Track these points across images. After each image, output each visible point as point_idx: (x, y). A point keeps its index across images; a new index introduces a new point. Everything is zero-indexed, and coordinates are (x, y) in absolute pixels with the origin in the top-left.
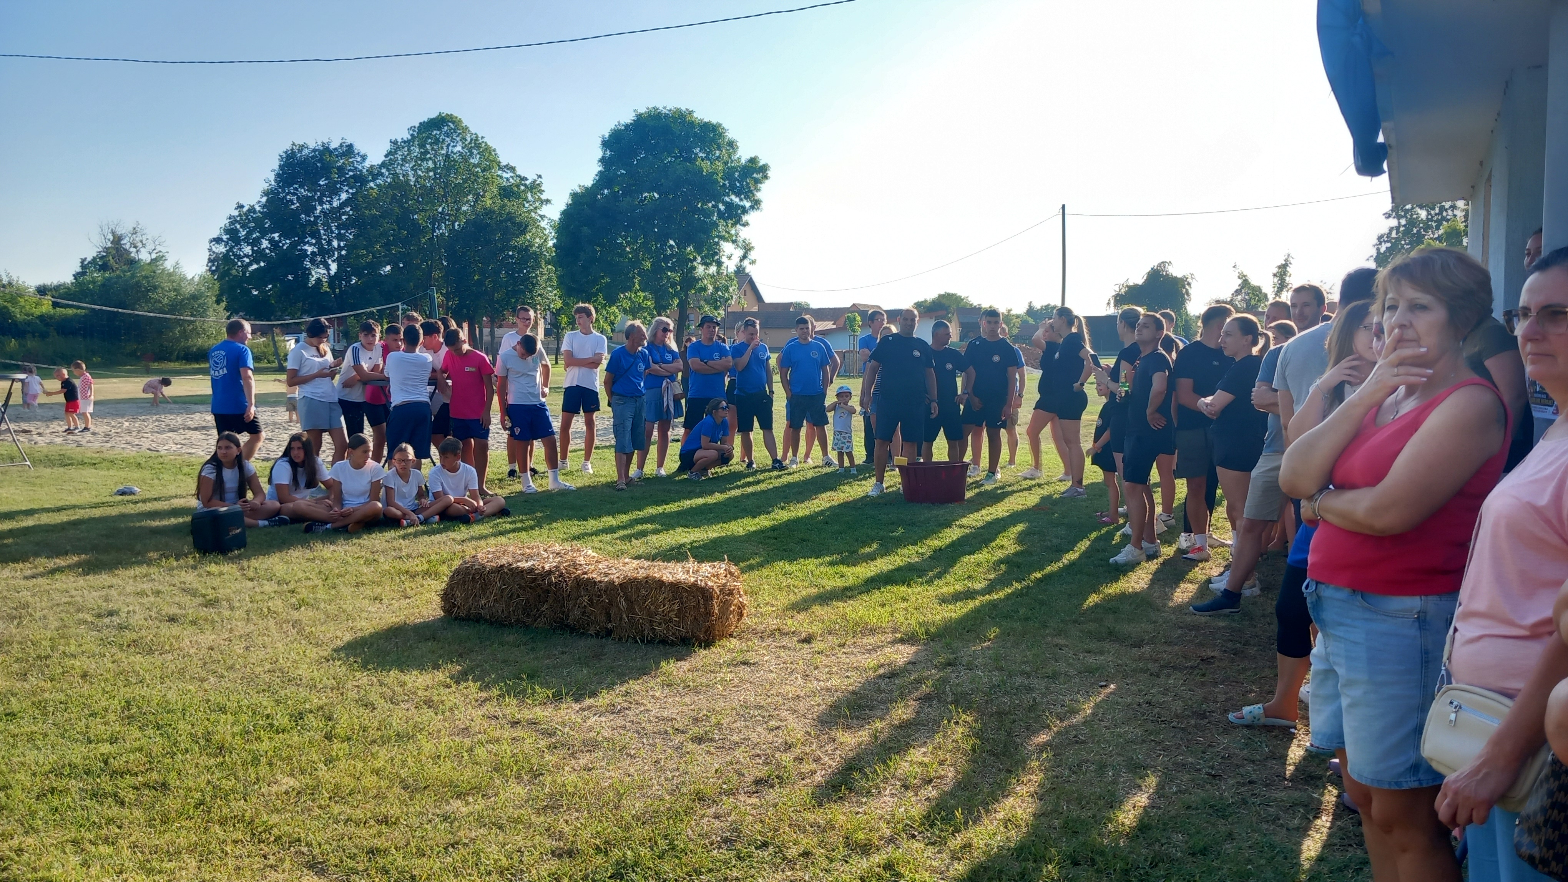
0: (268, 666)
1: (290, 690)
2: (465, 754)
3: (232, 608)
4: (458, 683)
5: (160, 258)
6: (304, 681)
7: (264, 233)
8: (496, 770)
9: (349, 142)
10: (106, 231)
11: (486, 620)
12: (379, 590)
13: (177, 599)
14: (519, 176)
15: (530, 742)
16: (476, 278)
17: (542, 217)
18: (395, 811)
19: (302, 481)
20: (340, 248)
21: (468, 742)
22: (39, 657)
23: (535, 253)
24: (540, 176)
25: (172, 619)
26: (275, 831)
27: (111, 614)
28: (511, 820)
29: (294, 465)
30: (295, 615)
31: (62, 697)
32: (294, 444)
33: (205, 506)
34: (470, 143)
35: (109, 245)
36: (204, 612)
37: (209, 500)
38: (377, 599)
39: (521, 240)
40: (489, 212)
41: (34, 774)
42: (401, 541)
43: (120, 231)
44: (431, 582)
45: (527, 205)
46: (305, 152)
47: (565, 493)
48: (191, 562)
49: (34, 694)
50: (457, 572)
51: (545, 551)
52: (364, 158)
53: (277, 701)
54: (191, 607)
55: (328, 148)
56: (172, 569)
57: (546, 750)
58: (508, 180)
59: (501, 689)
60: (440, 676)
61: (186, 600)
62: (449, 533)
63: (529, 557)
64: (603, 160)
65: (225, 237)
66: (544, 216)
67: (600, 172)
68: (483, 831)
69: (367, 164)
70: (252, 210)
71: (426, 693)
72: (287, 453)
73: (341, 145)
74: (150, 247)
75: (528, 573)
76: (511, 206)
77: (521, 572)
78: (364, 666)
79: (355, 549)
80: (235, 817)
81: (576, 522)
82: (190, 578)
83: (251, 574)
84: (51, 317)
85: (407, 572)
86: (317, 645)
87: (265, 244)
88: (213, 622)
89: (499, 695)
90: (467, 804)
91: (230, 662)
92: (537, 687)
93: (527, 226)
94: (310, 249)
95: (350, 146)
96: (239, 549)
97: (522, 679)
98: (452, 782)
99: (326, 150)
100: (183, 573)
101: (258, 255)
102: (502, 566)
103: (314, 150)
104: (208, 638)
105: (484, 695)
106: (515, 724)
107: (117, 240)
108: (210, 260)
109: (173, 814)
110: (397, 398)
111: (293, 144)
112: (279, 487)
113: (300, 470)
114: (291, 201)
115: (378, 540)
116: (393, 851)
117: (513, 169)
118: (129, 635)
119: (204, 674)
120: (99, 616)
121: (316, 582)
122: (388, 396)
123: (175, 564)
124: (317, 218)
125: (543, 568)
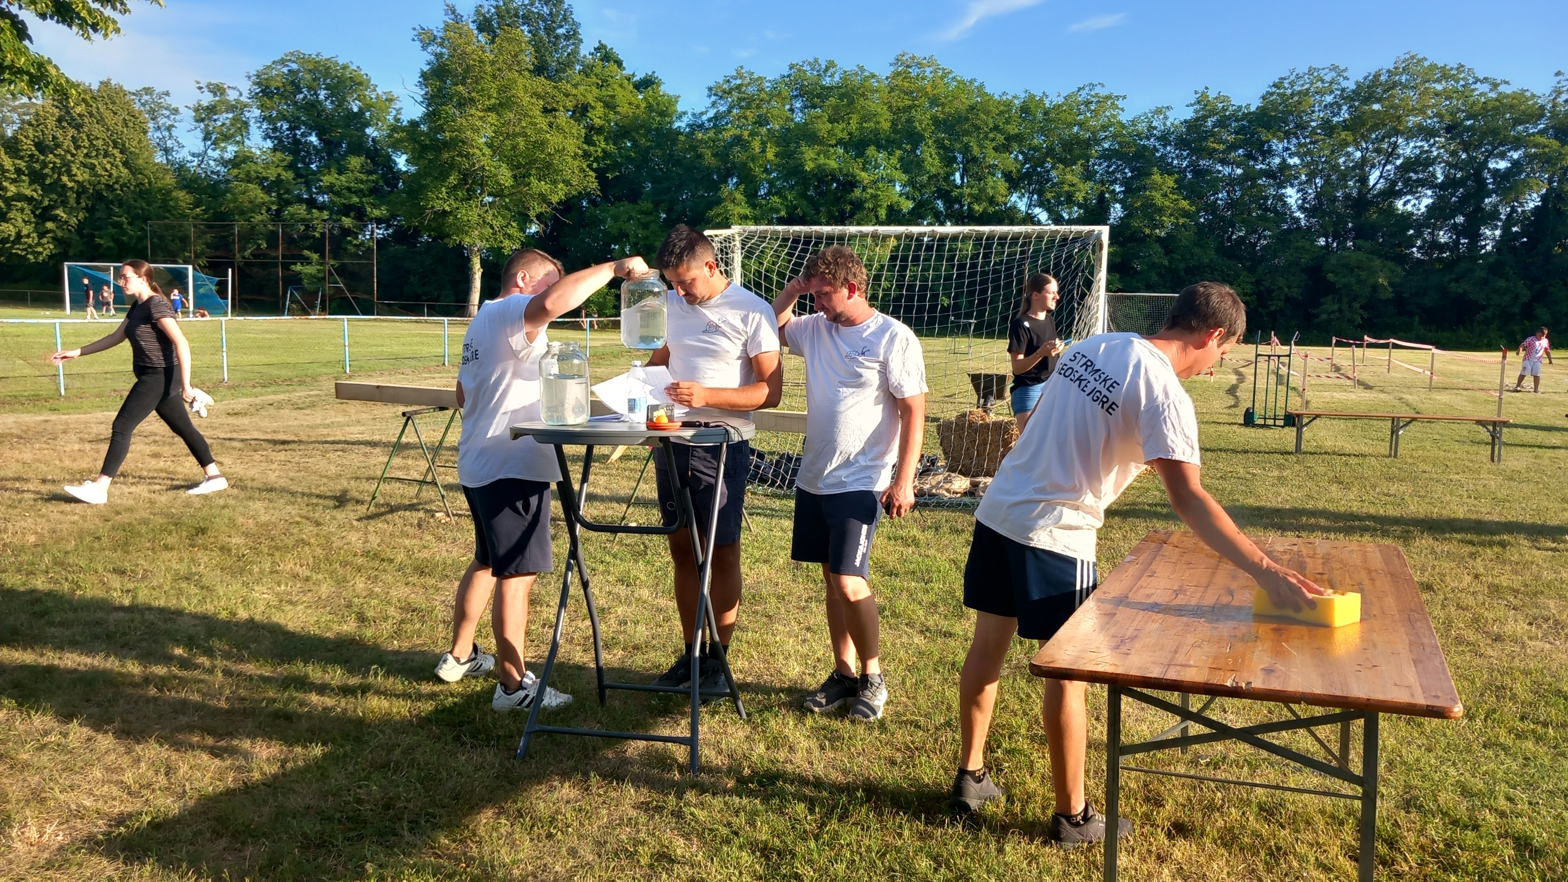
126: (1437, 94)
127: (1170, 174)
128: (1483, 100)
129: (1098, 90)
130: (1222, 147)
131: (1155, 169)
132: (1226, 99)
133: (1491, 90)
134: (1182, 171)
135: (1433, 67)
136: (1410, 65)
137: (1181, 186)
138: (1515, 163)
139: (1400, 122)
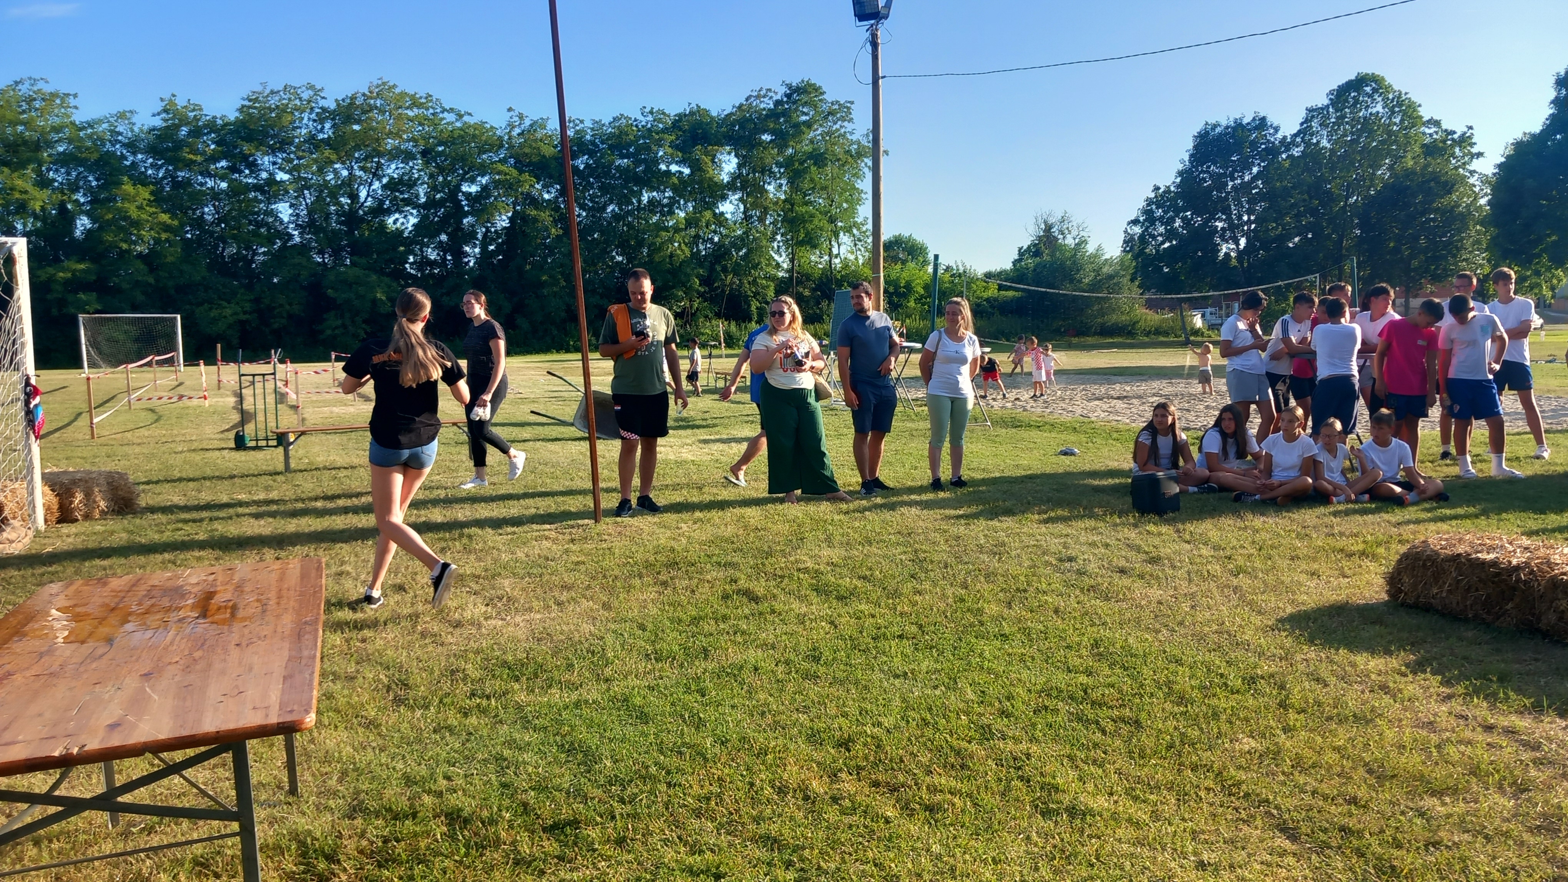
0: (1215, 627)
1: (1239, 653)
2: (1433, 750)
3: (1173, 567)
4: (1415, 673)
5: (1083, 242)
6: (1252, 647)
7: (1177, 211)
8: (1473, 773)
9: (1262, 115)
10: (1040, 220)
11: (1437, 611)
12: (1316, 566)
13: (1124, 553)
14: (1446, 131)
15: (1509, 751)
16: (1392, 245)
17: (1472, 172)
18: (1362, 793)
19: (1232, 451)
20: (1249, 222)
21: (1434, 738)
22: (1018, 590)
23: (1461, 214)
24: (1471, 128)
25: (1122, 571)
26: (1244, 787)
27: (1070, 559)
28: (1498, 832)
29: (1224, 435)
30: (1235, 582)
31: (1041, 627)
32: (1224, 415)
33: (1141, 469)
34: (1392, 101)
35: (1042, 233)
36: (1149, 568)
37: (1145, 465)
38: (1313, 574)
39: (1445, 201)
40: (1409, 174)
41: (1030, 691)
42: (1332, 518)
43: (1051, 220)
44: (1369, 564)
45: (1453, 162)
46: (1218, 130)
47: (1513, 481)
48: (1132, 521)
49: (1020, 621)
50: (1405, 557)
51: (1511, 543)
52: (1277, 129)
53: (1227, 662)
54: (1137, 563)
55: (1241, 124)
56: (1116, 525)
57: (1531, 765)
58: (1431, 135)
59: (1466, 688)
60: (1394, 663)
61: (1131, 554)
62: (1383, 514)
63: (1491, 549)
64: (1556, 102)
65: (1141, 219)
66: (1475, 171)
67: (1552, 115)
68: (1466, 837)
69: (1279, 136)
70: (1168, 191)
71: (1380, 678)
72: (1218, 424)
73: (1254, 119)
74: (1074, 233)
75: (1491, 566)
76: (1435, 165)
77: (1483, 564)
78: (1311, 641)
79: (1286, 522)
80: (1206, 765)
81: (1532, 515)
82: (1132, 534)
83: (1188, 537)
84: (996, 299)
85: (1342, 550)
86: (1259, 613)
87: (1178, 223)
88: (1158, 578)
89: (1466, 694)
90: (1444, 804)
91: (1179, 618)
92: (1511, 694)
93: (1453, 185)
94: (1220, 225)
95: (1263, 119)
96: (1173, 512)
97: (1491, 681)
98: (1422, 776)
99: (1239, 126)
100: (1126, 530)
101: (1171, 234)
102: (1459, 555)
103: (1227, 127)
104: (1156, 593)
105: (1447, 691)
106: (1489, 728)
107: (1048, 228)
108: (1125, 242)
109: (1149, 751)
110: (1323, 372)
111: (1207, 124)
112: (1208, 455)
113: (1230, 441)
114: (1204, 180)
115: (1309, 516)
116: (1368, 836)
117: (1437, 123)
118: (1087, 581)
119: (1158, 626)
120: (1061, 560)
121: (1252, 551)
122: (1314, 369)
123: (1118, 521)
124: (1228, 193)
125: (1510, 562)
126: (411, 120)
127: (144, 184)
128: (450, 128)
129: (41, 85)
130: (199, 158)
131: (125, 178)
132: (197, 108)
133: (457, 120)
134: (158, 182)
135: (403, 94)
136: (383, 90)
137: (158, 199)
138: (485, 188)
139: (379, 145)
